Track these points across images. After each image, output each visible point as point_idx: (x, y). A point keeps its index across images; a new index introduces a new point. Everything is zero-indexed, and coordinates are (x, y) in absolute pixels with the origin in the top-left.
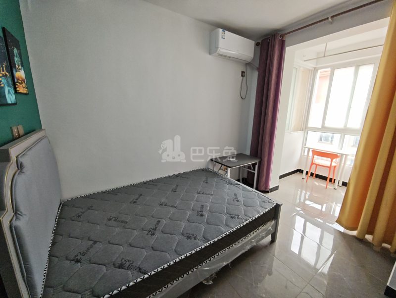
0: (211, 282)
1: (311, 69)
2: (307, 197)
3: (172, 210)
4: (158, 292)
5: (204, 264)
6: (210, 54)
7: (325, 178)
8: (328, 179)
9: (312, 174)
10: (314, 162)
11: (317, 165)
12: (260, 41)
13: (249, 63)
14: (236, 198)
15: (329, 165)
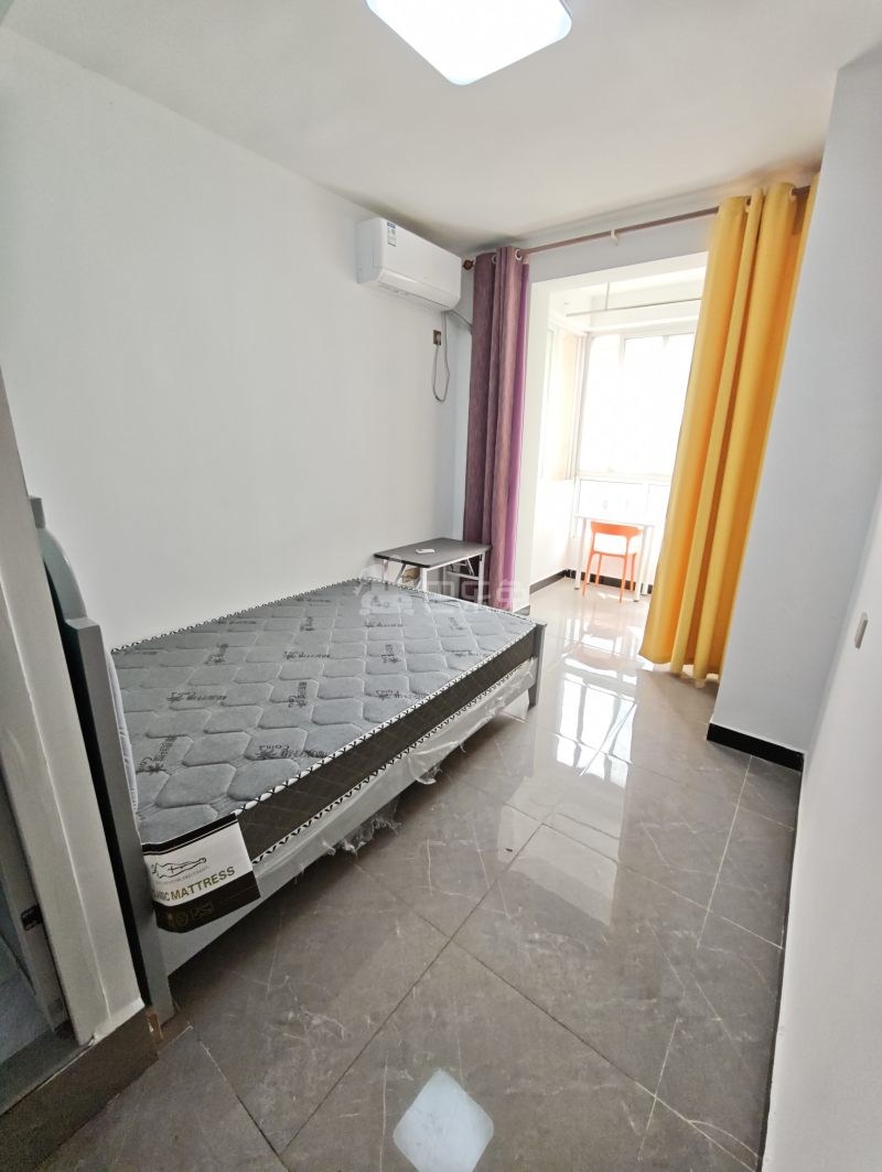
0: (432, 781)
1: (582, 334)
2: (585, 629)
3: (323, 663)
4: (344, 798)
5: (418, 744)
6: (359, 280)
7: (615, 583)
8: (623, 584)
9: (593, 578)
10: (595, 549)
11: (601, 554)
12: (473, 258)
13: (452, 310)
14: (455, 624)
15: (623, 553)
